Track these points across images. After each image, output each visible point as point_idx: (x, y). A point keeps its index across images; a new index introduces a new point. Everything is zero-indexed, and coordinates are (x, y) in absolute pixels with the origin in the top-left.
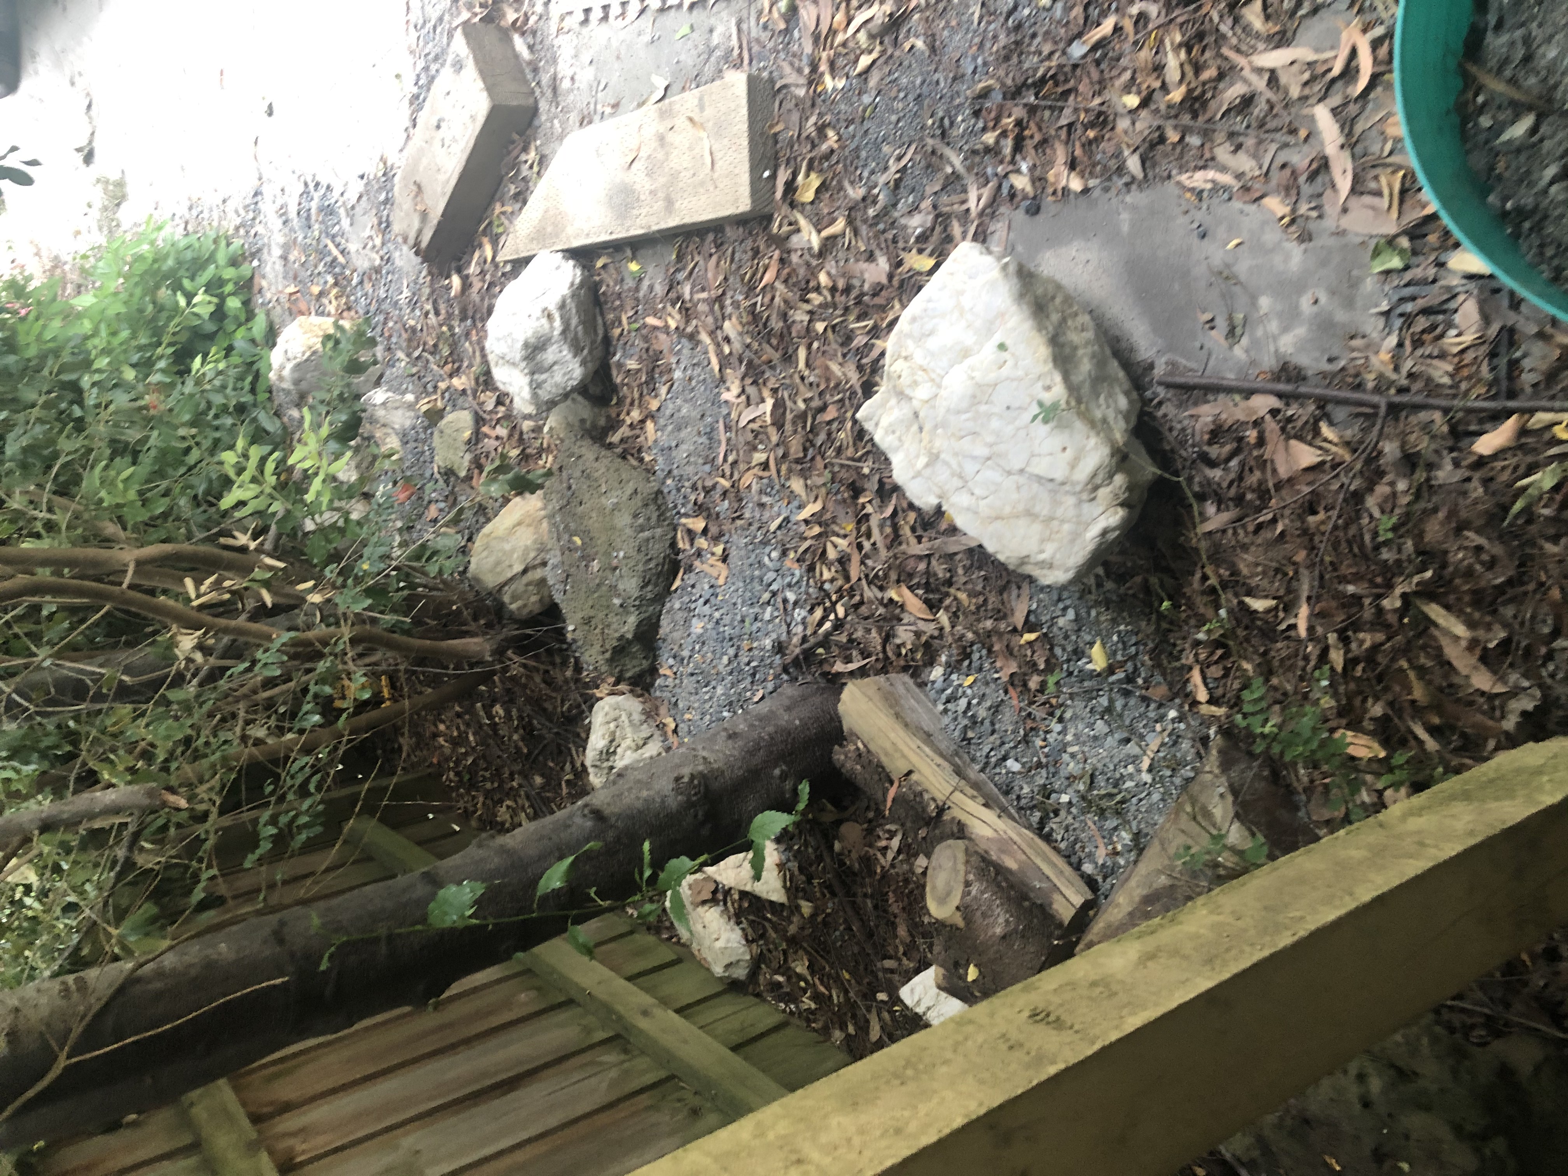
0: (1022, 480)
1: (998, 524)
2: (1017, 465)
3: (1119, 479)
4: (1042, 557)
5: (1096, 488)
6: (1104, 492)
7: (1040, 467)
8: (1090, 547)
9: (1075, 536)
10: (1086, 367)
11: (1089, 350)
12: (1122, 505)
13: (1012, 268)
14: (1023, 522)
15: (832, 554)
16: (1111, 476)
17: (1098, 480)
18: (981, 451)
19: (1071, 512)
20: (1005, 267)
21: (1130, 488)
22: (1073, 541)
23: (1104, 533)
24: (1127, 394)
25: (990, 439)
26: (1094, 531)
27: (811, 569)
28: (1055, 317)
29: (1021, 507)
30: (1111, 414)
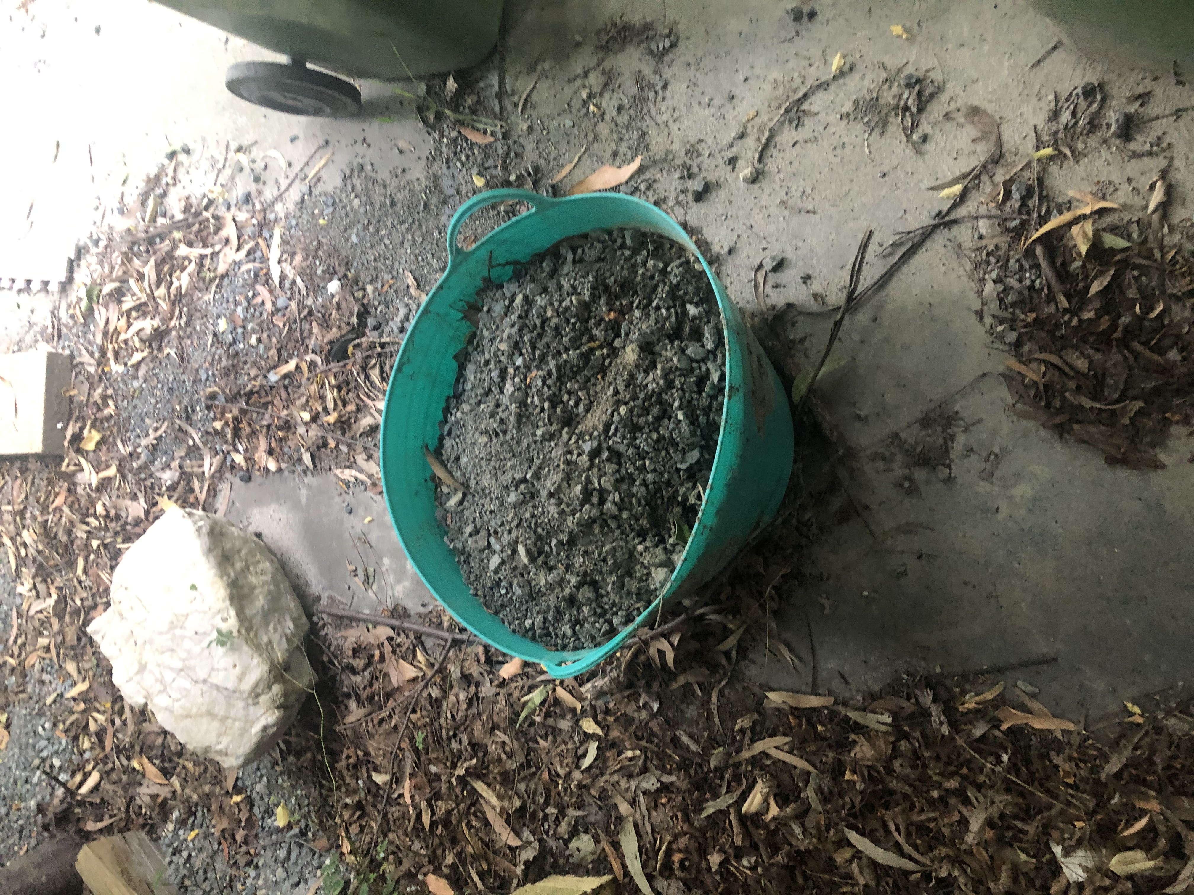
0: (205, 688)
1: (188, 722)
2: (202, 676)
3: (276, 689)
4: (219, 747)
5: (258, 696)
6: (264, 699)
7: (218, 679)
8: (254, 740)
9: (244, 731)
10: (260, 602)
11: (266, 588)
12: (278, 708)
13: (204, 530)
14: (205, 720)
15: (93, 727)
16: (269, 688)
17: (259, 690)
18: (176, 664)
19: (241, 713)
20: (199, 529)
21: (286, 695)
22: (241, 735)
23: (265, 728)
24: (295, 621)
25: (184, 655)
26: (256, 728)
27: (75, 739)
28: (239, 565)
29: (204, 709)
30: (276, 638)
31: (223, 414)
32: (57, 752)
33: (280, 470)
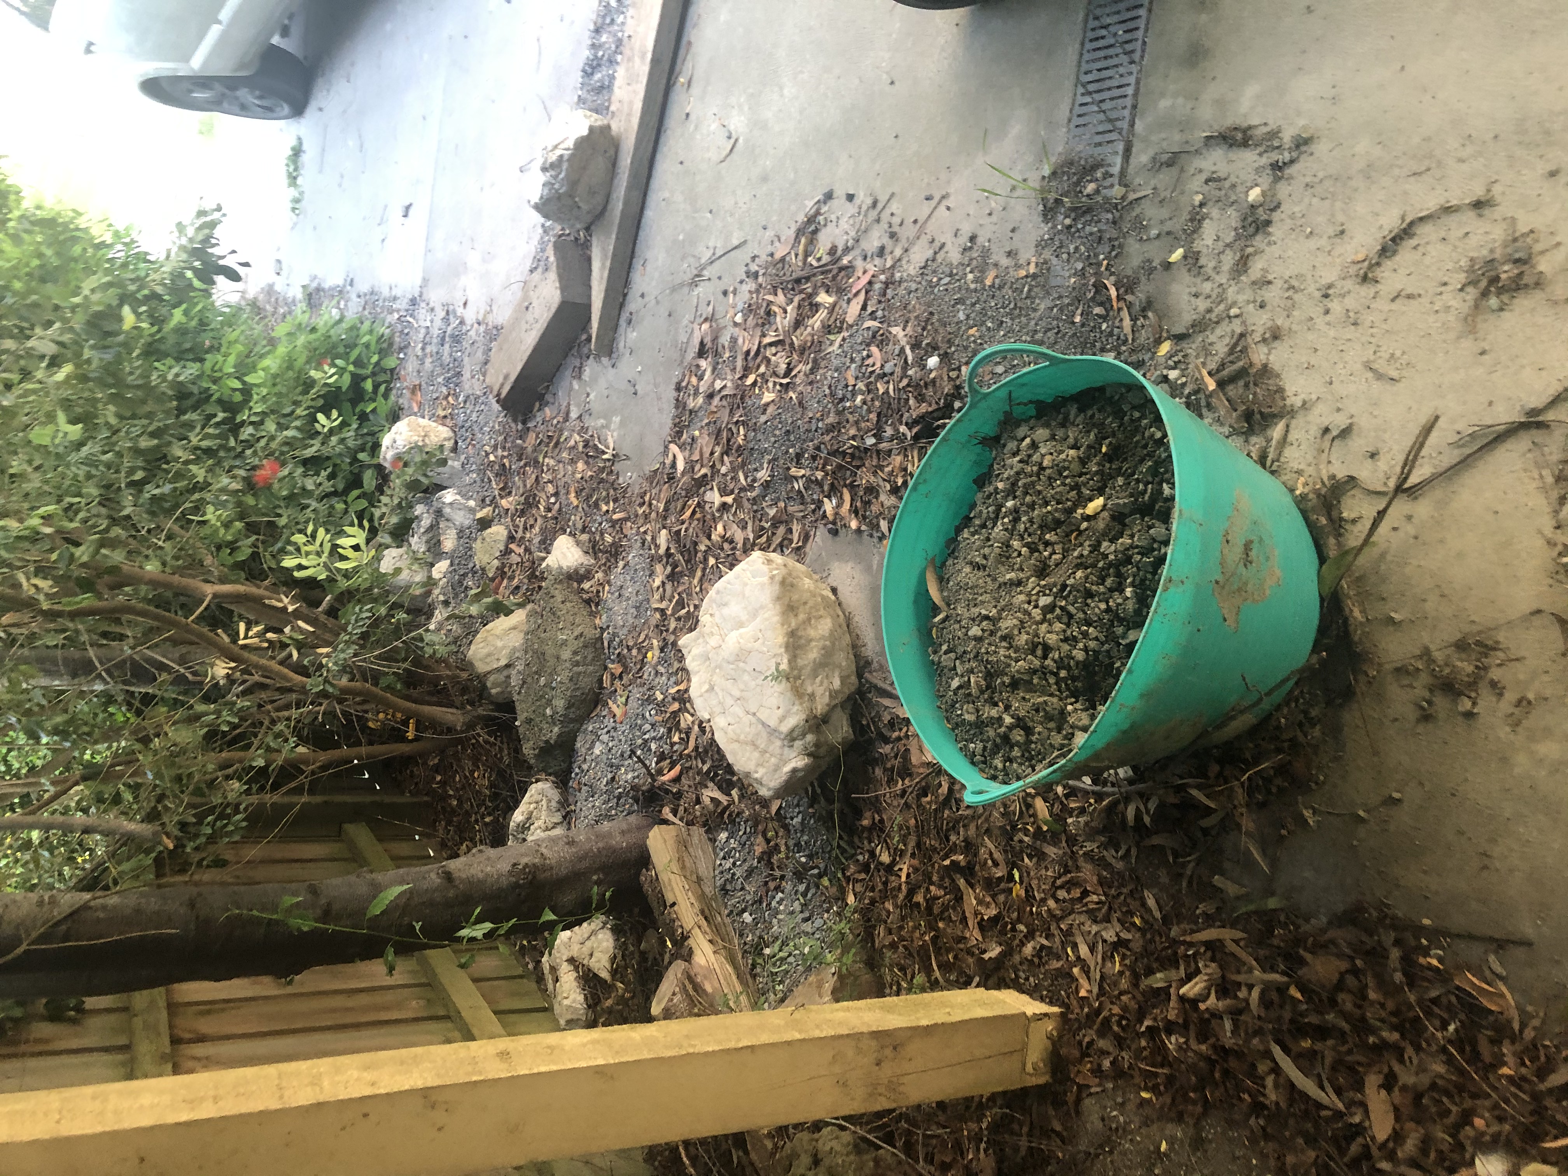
0: (754, 720)
1: (735, 746)
2: (753, 710)
3: (810, 738)
4: (756, 776)
5: (793, 740)
6: (798, 744)
7: (763, 715)
8: (784, 778)
9: (777, 768)
10: (813, 654)
11: (821, 643)
12: (808, 755)
13: (778, 579)
14: (749, 748)
15: (683, 725)
16: (804, 735)
17: (795, 734)
18: (737, 693)
19: (778, 751)
20: (772, 578)
21: (817, 745)
22: (775, 770)
23: (794, 771)
24: (843, 679)
25: (742, 686)
26: (787, 768)
27: (670, 730)
28: (802, 616)
29: (750, 738)
30: (819, 691)
31: (824, 467)
32: (654, 738)
33: (859, 531)
